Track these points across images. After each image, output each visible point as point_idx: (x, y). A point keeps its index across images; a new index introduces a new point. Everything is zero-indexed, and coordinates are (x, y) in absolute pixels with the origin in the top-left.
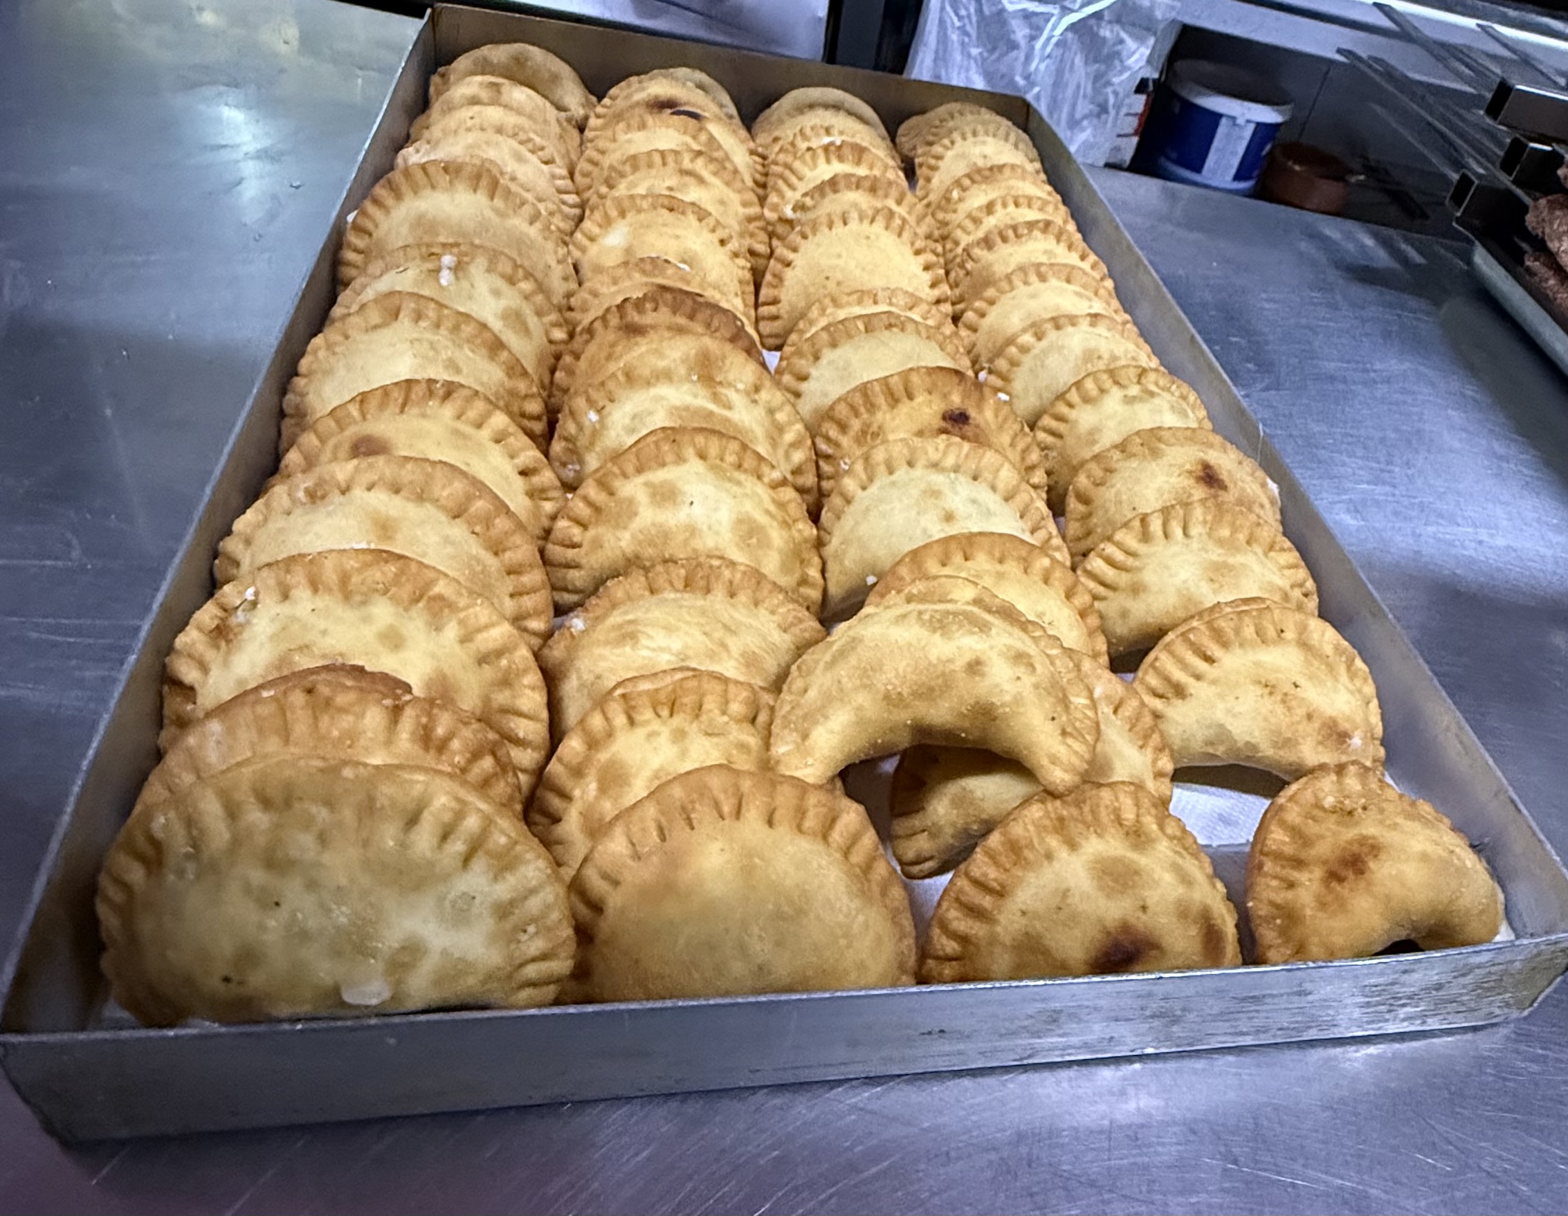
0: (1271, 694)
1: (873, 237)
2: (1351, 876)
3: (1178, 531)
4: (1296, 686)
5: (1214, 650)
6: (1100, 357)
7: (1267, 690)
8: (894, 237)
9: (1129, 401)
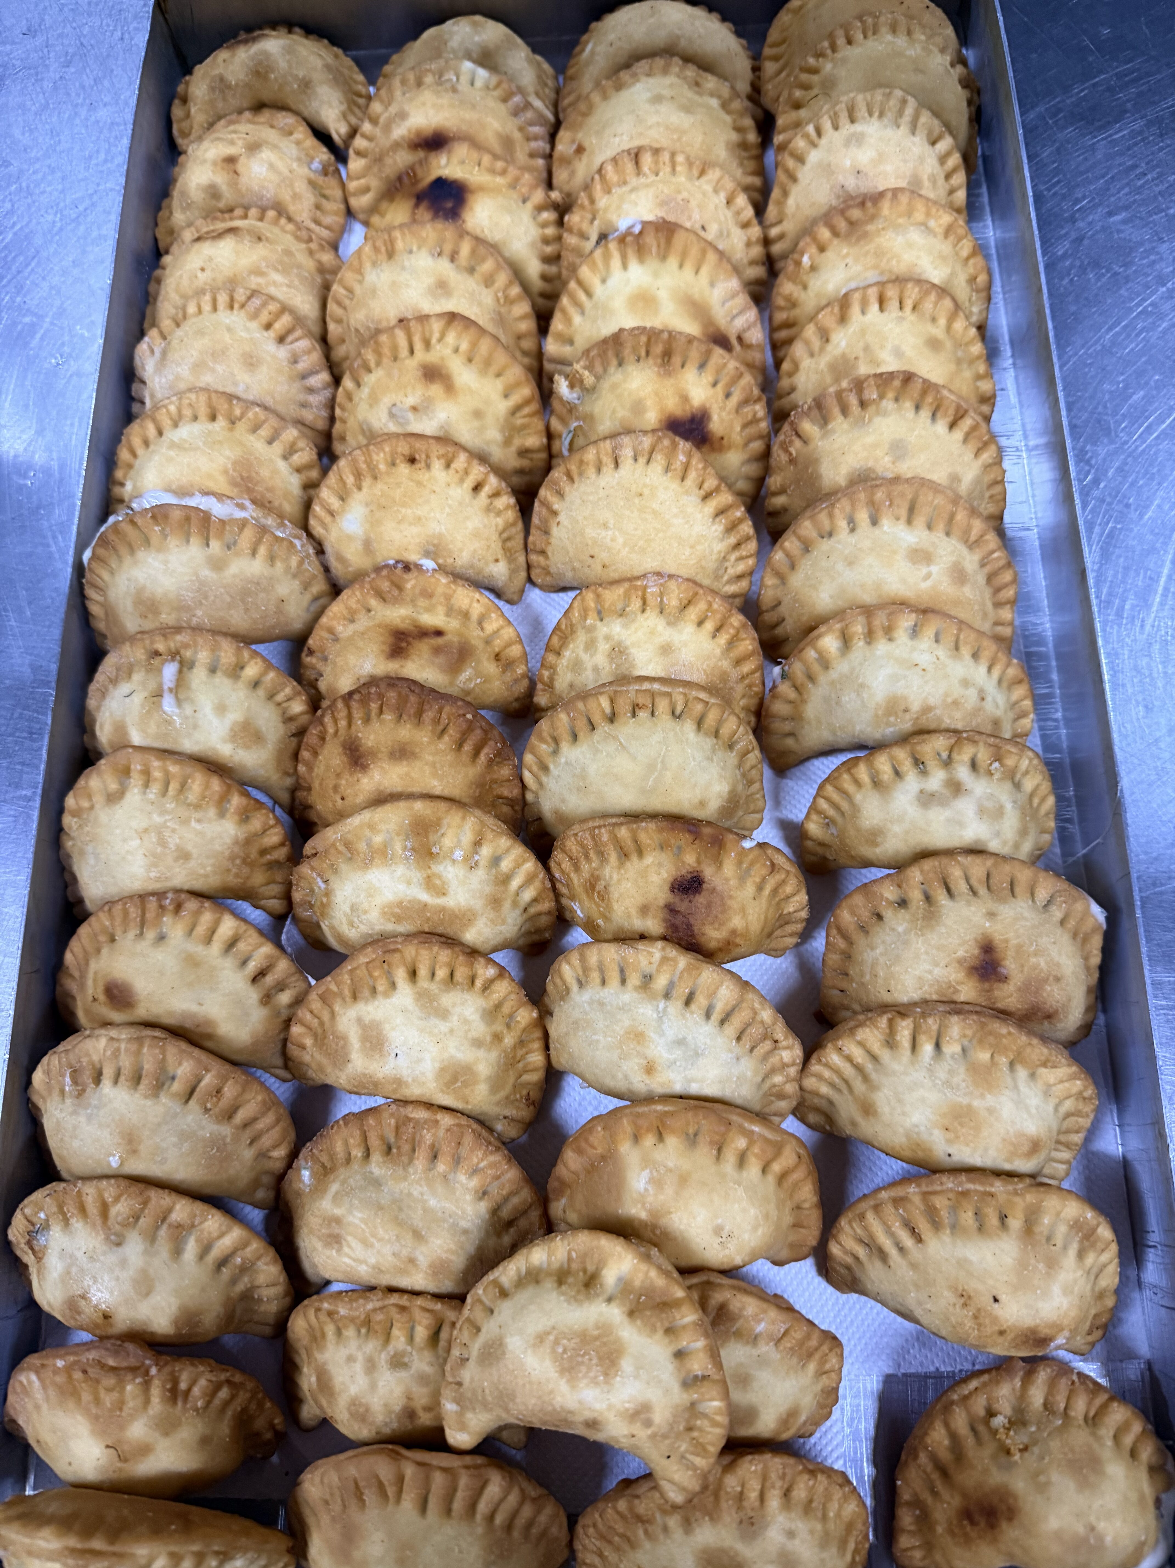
0: (965, 1305)
1: (646, 492)
2: (983, 1524)
3: (928, 1048)
4: (996, 1300)
5: (923, 1226)
6: (906, 710)
7: (962, 1301)
8: (675, 485)
9: (926, 799)
